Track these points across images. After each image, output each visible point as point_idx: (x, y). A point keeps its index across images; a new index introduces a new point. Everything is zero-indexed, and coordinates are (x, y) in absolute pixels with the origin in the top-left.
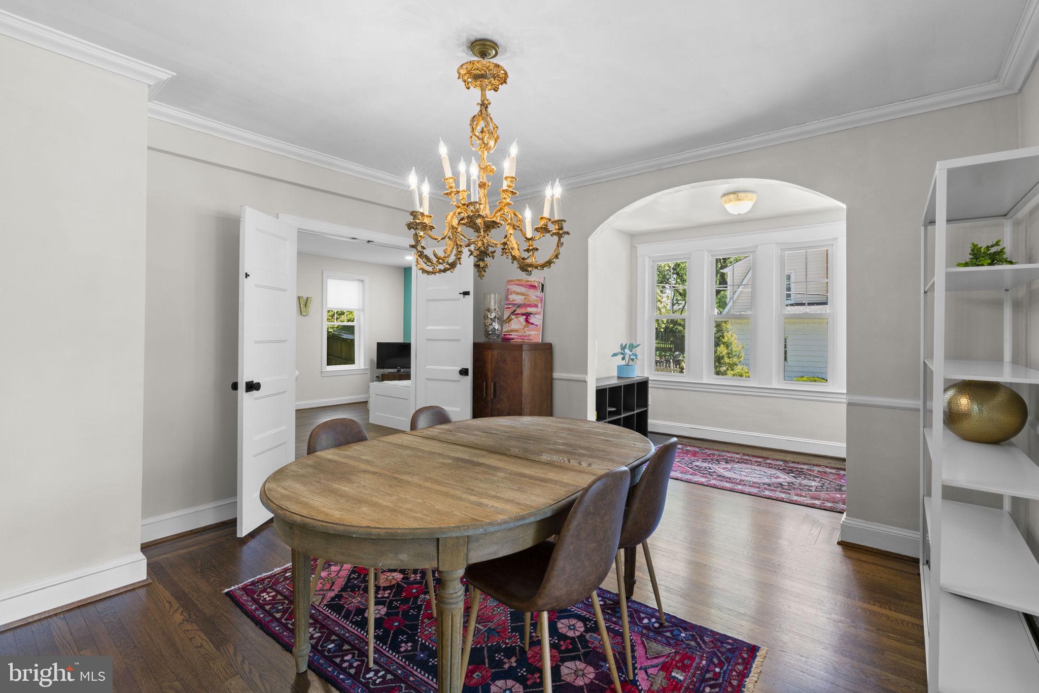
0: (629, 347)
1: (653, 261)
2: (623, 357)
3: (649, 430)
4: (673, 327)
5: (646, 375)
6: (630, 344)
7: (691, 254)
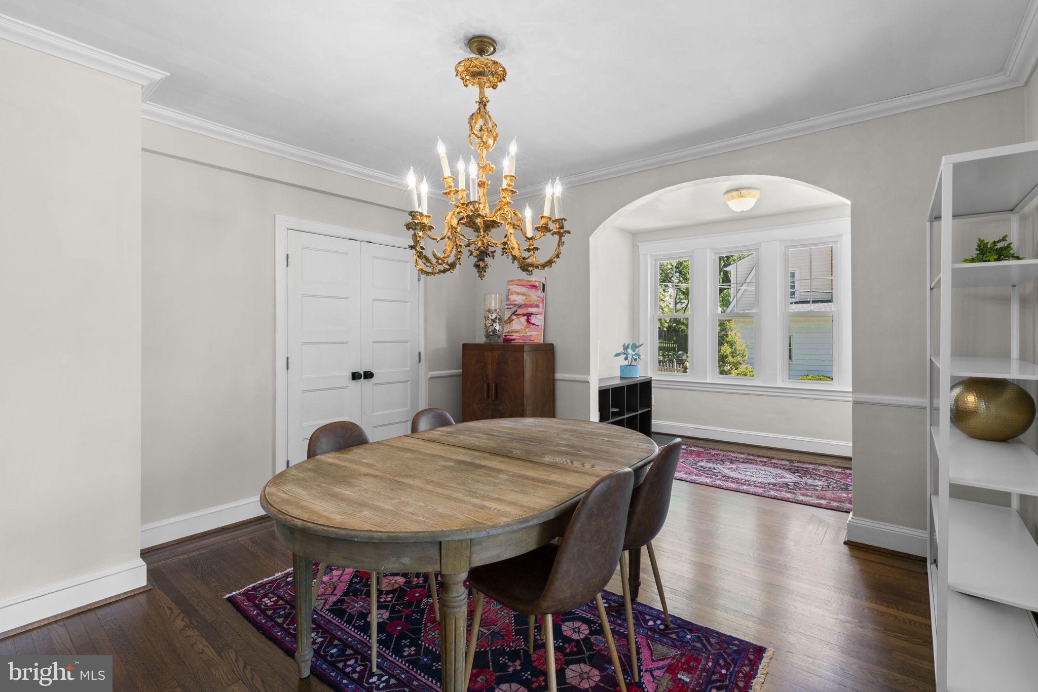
0: (631, 347)
1: (655, 259)
2: (625, 357)
3: (652, 431)
4: (676, 326)
5: (649, 375)
6: (633, 344)
7: (693, 252)
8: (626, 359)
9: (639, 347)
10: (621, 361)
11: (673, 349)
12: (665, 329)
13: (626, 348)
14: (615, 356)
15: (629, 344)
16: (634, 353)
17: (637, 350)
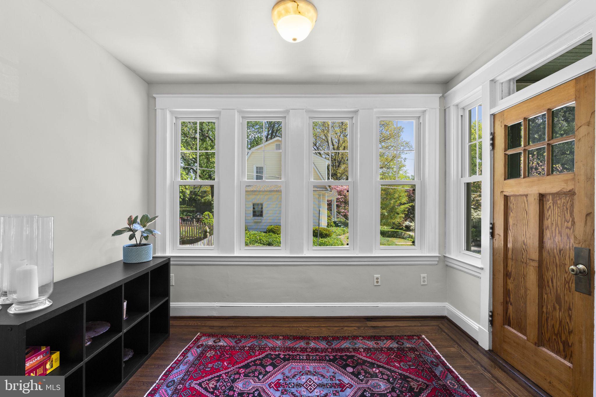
0: (141, 220)
1: (176, 117)
2: (131, 235)
3: (171, 315)
4: (194, 197)
5: (168, 254)
6: (143, 217)
7: (220, 113)
8: (131, 237)
9: (151, 220)
10: (124, 240)
11: (193, 211)
12: (187, 199)
13: (132, 221)
14: (113, 235)
15: (137, 217)
16: (144, 229)
17: (148, 224)
